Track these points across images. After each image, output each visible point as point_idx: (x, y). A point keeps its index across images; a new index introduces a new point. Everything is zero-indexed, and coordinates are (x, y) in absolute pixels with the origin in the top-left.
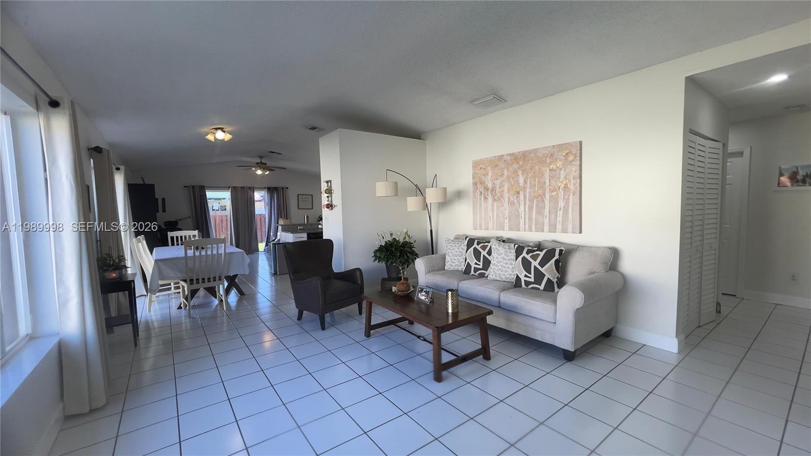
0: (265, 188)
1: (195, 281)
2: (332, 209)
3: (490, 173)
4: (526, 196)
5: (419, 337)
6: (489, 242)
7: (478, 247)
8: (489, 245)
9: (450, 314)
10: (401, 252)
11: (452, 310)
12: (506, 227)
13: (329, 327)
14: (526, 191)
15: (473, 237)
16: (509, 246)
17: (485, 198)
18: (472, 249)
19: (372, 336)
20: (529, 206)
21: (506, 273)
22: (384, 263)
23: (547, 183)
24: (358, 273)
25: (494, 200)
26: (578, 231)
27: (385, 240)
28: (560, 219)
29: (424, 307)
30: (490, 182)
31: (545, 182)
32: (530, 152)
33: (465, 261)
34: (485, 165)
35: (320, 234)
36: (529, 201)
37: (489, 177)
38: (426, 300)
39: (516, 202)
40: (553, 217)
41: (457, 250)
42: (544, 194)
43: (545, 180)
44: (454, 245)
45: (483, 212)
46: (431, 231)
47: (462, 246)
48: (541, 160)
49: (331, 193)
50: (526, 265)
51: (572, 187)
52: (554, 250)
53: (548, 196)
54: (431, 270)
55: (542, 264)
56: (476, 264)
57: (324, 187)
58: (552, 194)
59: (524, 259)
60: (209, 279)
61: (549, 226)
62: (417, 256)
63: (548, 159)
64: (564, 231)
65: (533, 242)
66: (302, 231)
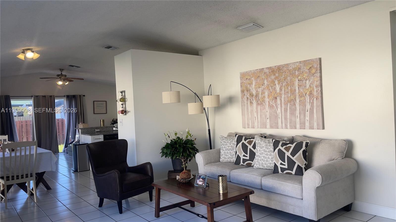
0: (64, 96)
1: (10, 178)
2: (126, 114)
3: (254, 83)
4: (282, 101)
5: (198, 215)
6: (254, 138)
7: (246, 143)
8: (254, 140)
9: (221, 194)
10: (184, 148)
11: (223, 191)
12: (268, 126)
13: (125, 211)
14: (281, 97)
15: (242, 135)
16: (269, 141)
17: (251, 103)
18: (240, 144)
19: (161, 216)
20: (284, 109)
21: (267, 163)
22: (170, 157)
23: (297, 91)
24: (148, 166)
25: (258, 104)
26: (321, 127)
27: (171, 138)
28: (307, 118)
29: (201, 190)
30: (254, 90)
31: (295, 90)
32: (283, 66)
33: (236, 154)
34: (250, 76)
35: (116, 135)
36: (285, 105)
37: (253, 86)
38: (203, 184)
39: (274, 105)
40: (302, 117)
41: (229, 145)
42: (295, 99)
43: (295, 88)
44: (227, 141)
45: (250, 114)
46: (209, 130)
47: (233, 142)
48: (291, 72)
49: (125, 101)
50: (281, 155)
51: (315, 93)
52: (301, 143)
53: (298, 101)
54: (208, 162)
55: (293, 154)
56: (244, 156)
57: (119, 96)
58: (301, 99)
59: (280, 150)
60: (22, 176)
61: (300, 124)
62: (197, 151)
63: (297, 72)
64: (311, 128)
65: (286, 137)
66: (99, 133)
